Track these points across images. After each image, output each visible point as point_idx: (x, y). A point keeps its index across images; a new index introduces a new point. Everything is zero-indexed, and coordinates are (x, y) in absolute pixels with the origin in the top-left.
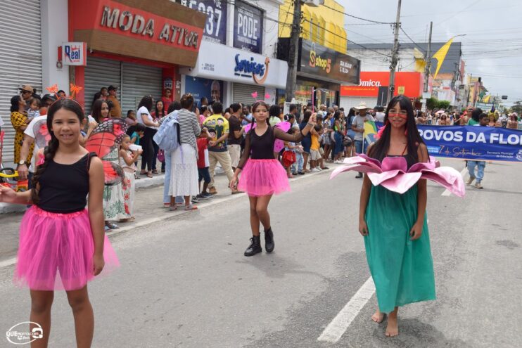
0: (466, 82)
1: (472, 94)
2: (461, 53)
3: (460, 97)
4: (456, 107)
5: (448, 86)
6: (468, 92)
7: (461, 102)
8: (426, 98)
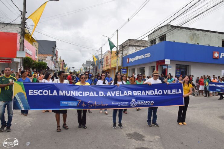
0: (58, 60)
1: (61, 66)
2: (56, 47)
3: (56, 66)
4: (54, 71)
6: (59, 64)
7: (57, 68)
8: (21, 58)
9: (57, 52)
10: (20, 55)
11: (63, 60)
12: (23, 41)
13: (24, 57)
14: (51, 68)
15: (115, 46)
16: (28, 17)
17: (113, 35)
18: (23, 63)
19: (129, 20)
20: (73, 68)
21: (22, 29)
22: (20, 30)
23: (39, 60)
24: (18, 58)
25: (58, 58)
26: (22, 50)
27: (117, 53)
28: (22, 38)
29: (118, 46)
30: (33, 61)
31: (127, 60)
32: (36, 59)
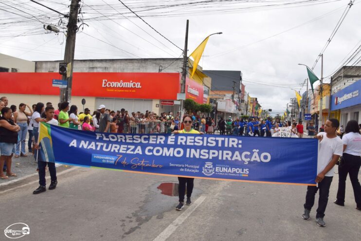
0: (246, 99)
1: (250, 107)
2: (241, 79)
3: (242, 109)
5: (229, 98)
6: (247, 105)
7: (242, 111)
8: (181, 100)
9: (243, 87)
10: (181, 97)
11: (256, 99)
12: (185, 82)
13: (184, 99)
14: (230, 110)
15: (318, 79)
16: (190, 56)
17: (317, 61)
18: (184, 105)
19: (329, 41)
20: (270, 110)
21: (183, 69)
22: (181, 70)
23: (211, 101)
24: (179, 100)
25: (246, 95)
26: (183, 91)
27: (321, 89)
28: (183, 79)
29: (322, 78)
30: (195, 103)
31: (335, 100)
32: (206, 99)
